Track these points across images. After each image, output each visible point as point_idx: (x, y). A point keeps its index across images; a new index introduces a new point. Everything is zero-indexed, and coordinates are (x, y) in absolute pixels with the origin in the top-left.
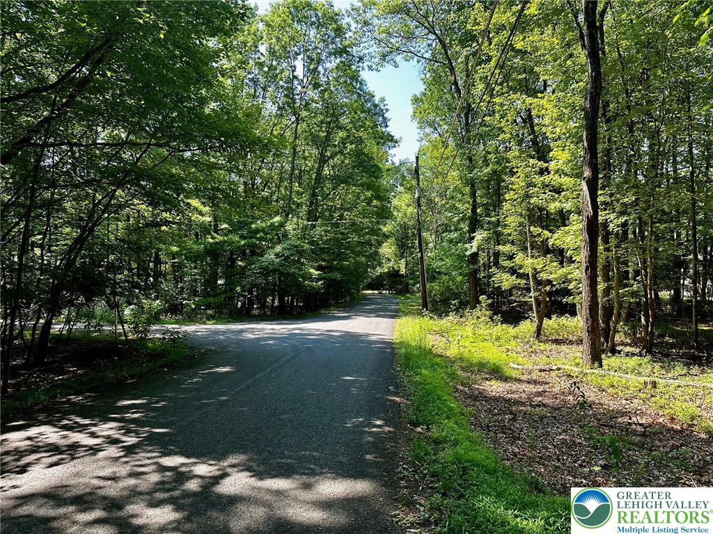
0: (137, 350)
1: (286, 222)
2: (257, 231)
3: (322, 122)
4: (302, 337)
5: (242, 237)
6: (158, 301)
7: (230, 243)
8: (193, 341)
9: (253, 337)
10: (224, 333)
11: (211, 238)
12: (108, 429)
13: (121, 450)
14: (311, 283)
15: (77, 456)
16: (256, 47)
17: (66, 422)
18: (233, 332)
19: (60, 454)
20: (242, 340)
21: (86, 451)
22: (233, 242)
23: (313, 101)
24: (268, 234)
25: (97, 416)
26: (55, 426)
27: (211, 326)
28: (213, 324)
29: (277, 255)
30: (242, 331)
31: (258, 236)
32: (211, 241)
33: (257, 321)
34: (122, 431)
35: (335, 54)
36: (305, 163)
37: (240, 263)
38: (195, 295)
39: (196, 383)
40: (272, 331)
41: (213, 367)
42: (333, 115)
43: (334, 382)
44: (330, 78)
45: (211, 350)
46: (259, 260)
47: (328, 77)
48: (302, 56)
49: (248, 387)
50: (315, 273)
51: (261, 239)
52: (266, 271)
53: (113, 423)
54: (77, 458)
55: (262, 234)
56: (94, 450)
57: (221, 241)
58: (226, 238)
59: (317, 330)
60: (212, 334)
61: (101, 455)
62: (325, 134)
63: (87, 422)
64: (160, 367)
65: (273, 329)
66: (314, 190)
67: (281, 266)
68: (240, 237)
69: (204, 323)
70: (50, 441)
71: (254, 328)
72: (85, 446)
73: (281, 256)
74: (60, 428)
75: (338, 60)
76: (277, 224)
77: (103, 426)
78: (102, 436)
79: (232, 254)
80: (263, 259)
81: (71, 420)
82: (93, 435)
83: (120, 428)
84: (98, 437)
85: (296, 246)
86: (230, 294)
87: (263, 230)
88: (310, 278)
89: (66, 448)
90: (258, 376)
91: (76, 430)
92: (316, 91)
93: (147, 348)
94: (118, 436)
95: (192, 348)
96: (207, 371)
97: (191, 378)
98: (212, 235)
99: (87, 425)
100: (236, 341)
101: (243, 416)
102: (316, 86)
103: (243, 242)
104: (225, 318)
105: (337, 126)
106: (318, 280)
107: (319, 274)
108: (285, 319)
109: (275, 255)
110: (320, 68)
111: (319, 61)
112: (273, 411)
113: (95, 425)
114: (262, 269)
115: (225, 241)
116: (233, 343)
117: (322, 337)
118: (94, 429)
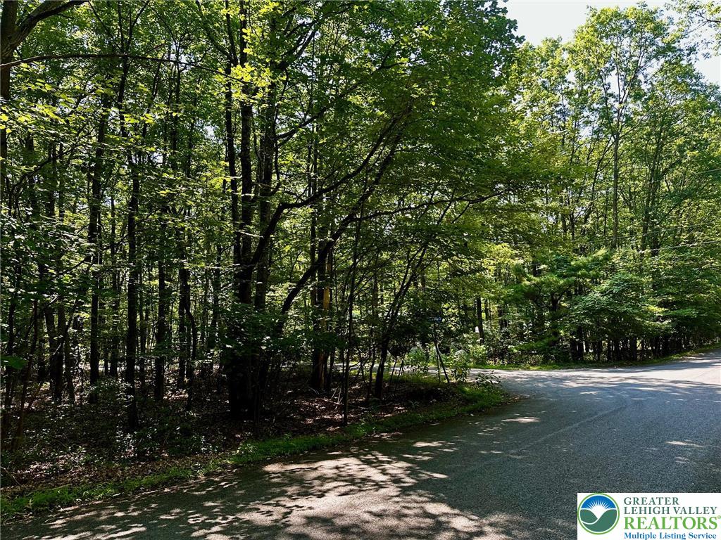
0: (453, 394)
1: (612, 254)
2: (578, 268)
3: (649, 134)
4: (633, 390)
5: (561, 276)
6: (482, 346)
7: (549, 284)
8: (510, 387)
9: (575, 385)
10: (545, 380)
11: (528, 280)
12: (397, 468)
13: (400, 489)
14: (653, 324)
15: (365, 489)
16: (564, 77)
17: (369, 457)
18: (554, 379)
19: (354, 485)
20: (562, 389)
21: (372, 486)
22: (551, 283)
23: (635, 114)
24: (591, 270)
25: (393, 454)
26: (360, 460)
27: (534, 372)
28: (537, 370)
29: (603, 293)
30: (566, 378)
31: (580, 273)
32: (528, 283)
33: (586, 367)
34: (409, 472)
35: (656, 57)
36: (634, 184)
37: (564, 304)
38: (522, 339)
39: (495, 431)
40: (600, 380)
41: (519, 416)
42: (662, 124)
43: (656, 447)
44: (654, 83)
45: (525, 398)
46: (583, 300)
47: (651, 83)
48: (615, 71)
49: (546, 442)
50: (658, 310)
51: (584, 276)
52: (591, 312)
53: (403, 462)
54: (364, 491)
55: (584, 271)
56: (379, 486)
57: (538, 283)
58: (542, 279)
59: (659, 380)
60: (529, 381)
61: (382, 491)
62: (654, 147)
63: (385, 458)
64: (468, 412)
65: (602, 378)
66: (647, 212)
67: (610, 305)
68: (559, 276)
69: (528, 369)
70: (351, 472)
71: (580, 376)
72: (373, 481)
73: (609, 294)
74: (362, 461)
75: (662, 61)
76: (601, 258)
77: (396, 465)
78: (390, 474)
79: (552, 294)
80: (587, 298)
81: (373, 456)
82: (384, 472)
83: (408, 468)
84: (387, 474)
85: (626, 281)
86: (553, 338)
87: (585, 266)
88: (652, 316)
89: (359, 481)
90: (562, 430)
91: (374, 465)
92: (639, 102)
93: (464, 392)
94: (403, 476)
95: (507, 395)
96: (509, 420)
97: (492, 426)
98: (528, 277)
99: (383, 462)
100: (555, 389)
101: (528, 473)
102: (637, 97)
103: (562, 282)
104: (550, 364)
105: (670, 135)
106: (664, 318)
107: (663, 312)
108: (621, 366)
109: (601, 293)
110: (641, 77)
111: (637, 69)
112: (563, 472)
113: (389, 462)
114: (587, 309)
115: (542, 283)
116: (550, 392)
117: (661, 389)
118: (387, 466)
